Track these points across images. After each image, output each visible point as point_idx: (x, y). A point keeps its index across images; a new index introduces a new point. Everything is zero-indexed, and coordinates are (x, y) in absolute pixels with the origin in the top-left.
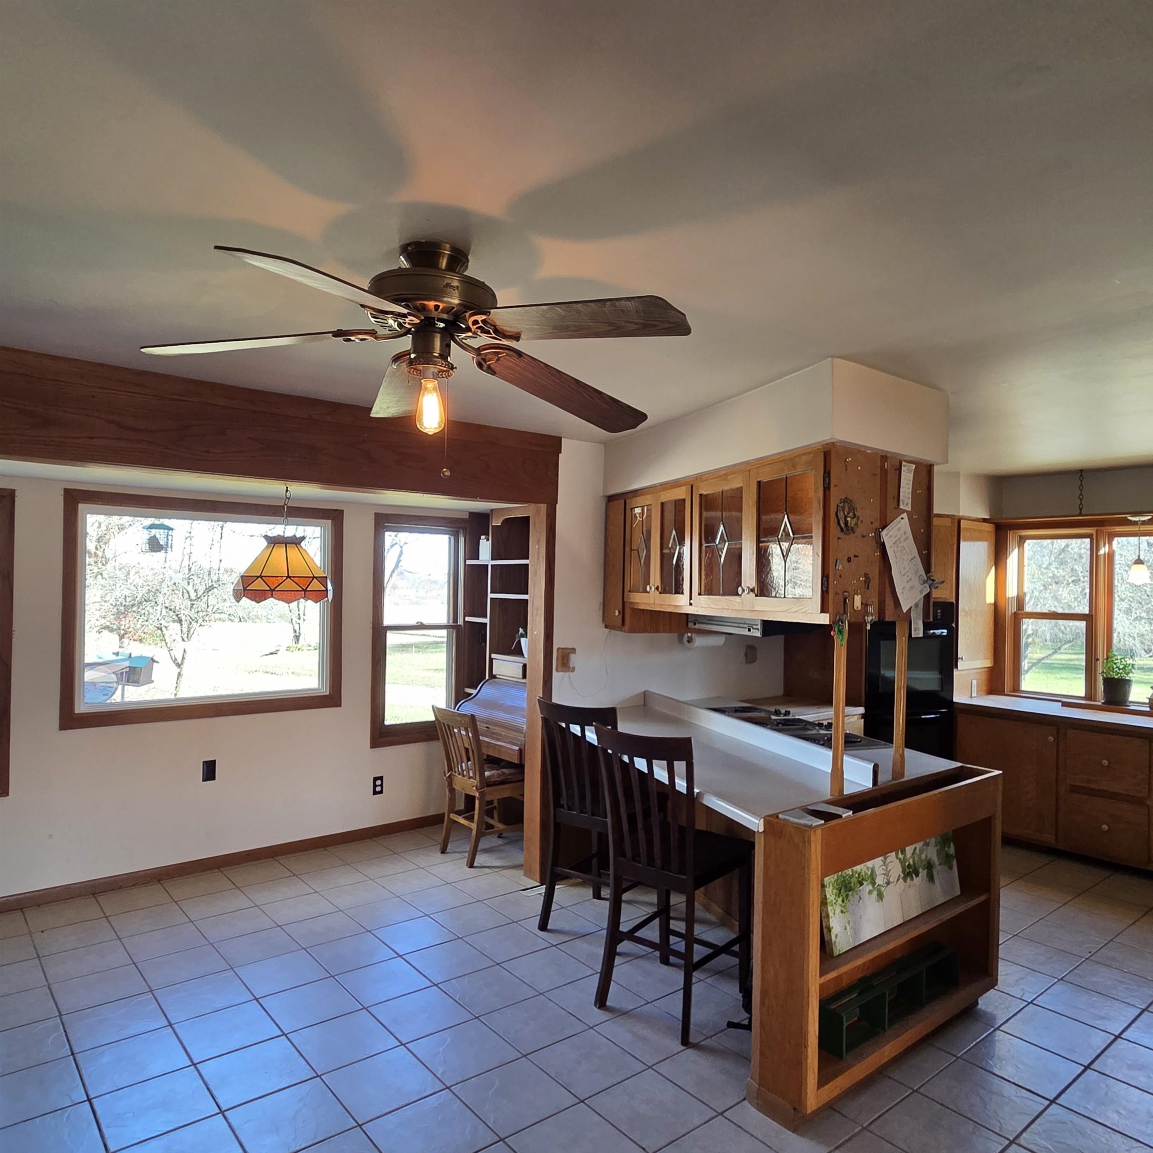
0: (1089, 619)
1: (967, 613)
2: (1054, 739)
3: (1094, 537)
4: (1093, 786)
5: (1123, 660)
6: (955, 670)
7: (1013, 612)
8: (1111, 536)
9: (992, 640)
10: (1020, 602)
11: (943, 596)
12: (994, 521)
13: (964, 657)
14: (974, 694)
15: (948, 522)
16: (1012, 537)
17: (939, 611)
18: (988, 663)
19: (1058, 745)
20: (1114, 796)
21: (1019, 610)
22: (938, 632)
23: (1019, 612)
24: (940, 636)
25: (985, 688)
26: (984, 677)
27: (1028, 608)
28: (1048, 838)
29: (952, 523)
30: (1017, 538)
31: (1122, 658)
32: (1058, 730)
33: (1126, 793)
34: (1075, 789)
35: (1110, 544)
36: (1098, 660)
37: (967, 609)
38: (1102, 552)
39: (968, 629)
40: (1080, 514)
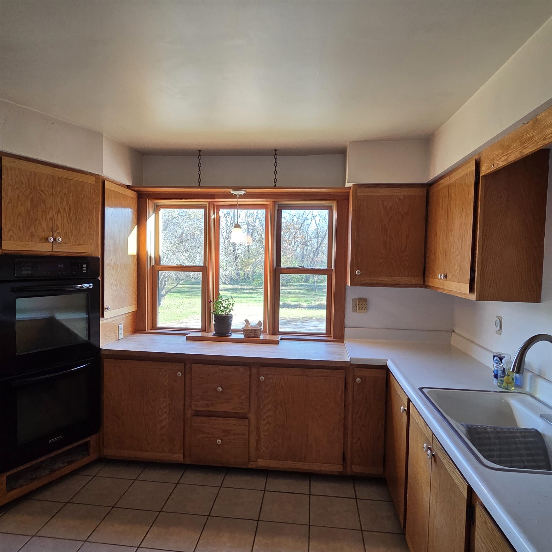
0: (204, 270)
1: (112, 267)
2: (182, 374)
3: (207, 207)
4: (211, 409)
5: (227, 301)
6: (101, 319)
7: (152, 265)
8: (219, 207)
9: (135, 289)
10: (157, 260)
11: (89, 251)
12: (136, 189)
13: (109, 307)
14: (121, 337)
15: (92, 180)
16: (150, 203)
17: (85, 266)
18: (132, 308)
19: (185, 378)
20: (226, 415)
21: (156, 264)
22: (86, 286)
23: (156, 265)
24: (88, 289)
25: (130, 329)
26: (129, 320)
27: (163, 263)
28: (178, 457)
29: (95, 182)
30: (154, 206)
31: (226, 299)
32: (185, 365)
33: (234, 411)
34: (197, 414)
35: (218, 213)
36: (210, 301)
37: (112, 263)
38: (213, 217)
39: (113, 280)
40: (199, 187)
